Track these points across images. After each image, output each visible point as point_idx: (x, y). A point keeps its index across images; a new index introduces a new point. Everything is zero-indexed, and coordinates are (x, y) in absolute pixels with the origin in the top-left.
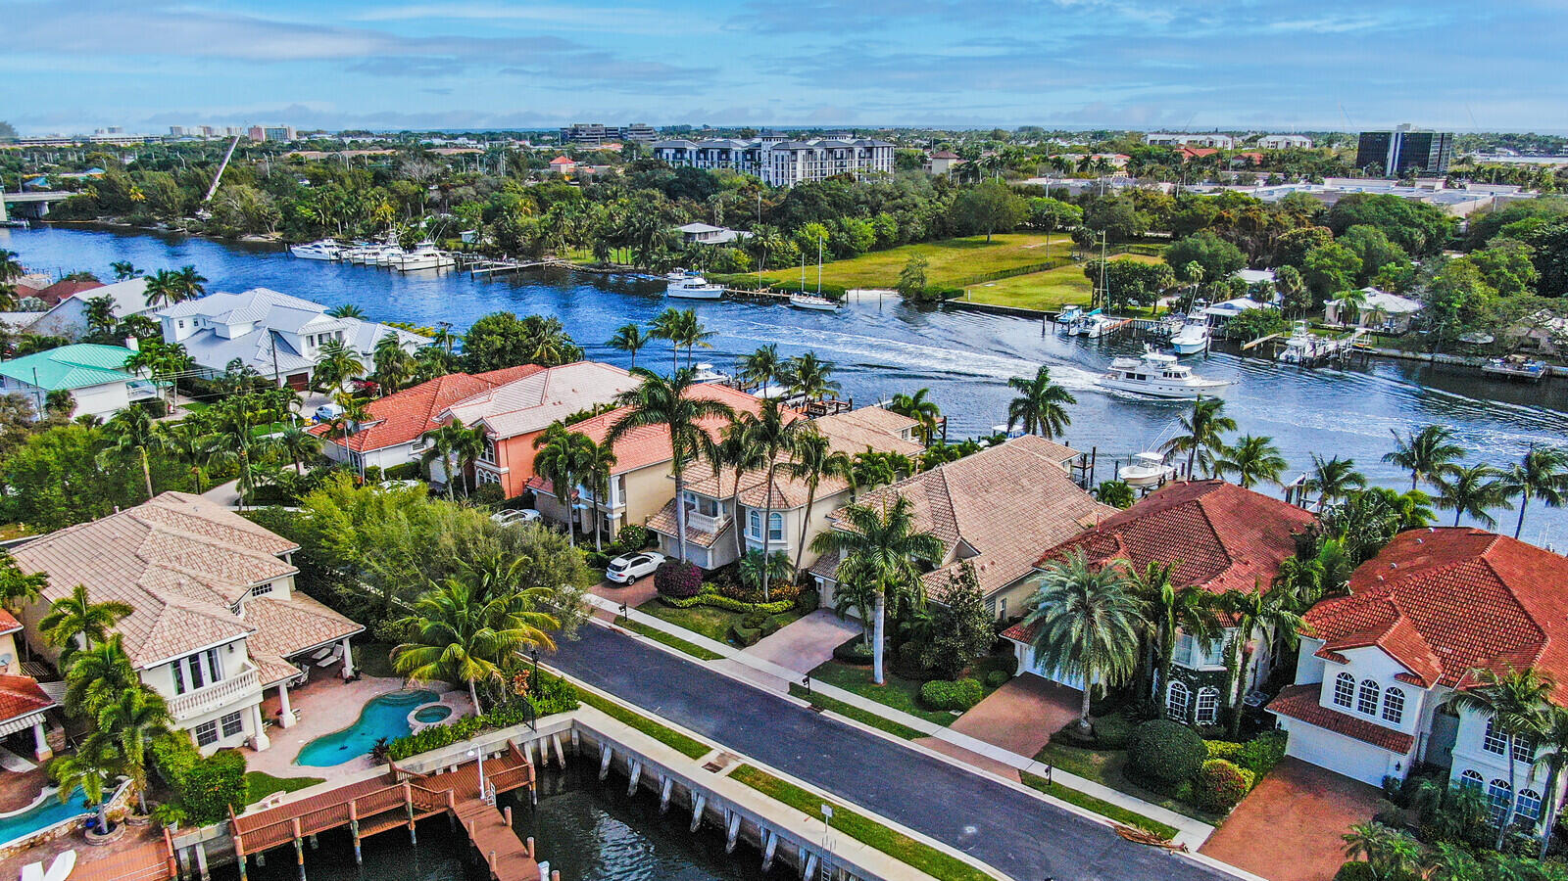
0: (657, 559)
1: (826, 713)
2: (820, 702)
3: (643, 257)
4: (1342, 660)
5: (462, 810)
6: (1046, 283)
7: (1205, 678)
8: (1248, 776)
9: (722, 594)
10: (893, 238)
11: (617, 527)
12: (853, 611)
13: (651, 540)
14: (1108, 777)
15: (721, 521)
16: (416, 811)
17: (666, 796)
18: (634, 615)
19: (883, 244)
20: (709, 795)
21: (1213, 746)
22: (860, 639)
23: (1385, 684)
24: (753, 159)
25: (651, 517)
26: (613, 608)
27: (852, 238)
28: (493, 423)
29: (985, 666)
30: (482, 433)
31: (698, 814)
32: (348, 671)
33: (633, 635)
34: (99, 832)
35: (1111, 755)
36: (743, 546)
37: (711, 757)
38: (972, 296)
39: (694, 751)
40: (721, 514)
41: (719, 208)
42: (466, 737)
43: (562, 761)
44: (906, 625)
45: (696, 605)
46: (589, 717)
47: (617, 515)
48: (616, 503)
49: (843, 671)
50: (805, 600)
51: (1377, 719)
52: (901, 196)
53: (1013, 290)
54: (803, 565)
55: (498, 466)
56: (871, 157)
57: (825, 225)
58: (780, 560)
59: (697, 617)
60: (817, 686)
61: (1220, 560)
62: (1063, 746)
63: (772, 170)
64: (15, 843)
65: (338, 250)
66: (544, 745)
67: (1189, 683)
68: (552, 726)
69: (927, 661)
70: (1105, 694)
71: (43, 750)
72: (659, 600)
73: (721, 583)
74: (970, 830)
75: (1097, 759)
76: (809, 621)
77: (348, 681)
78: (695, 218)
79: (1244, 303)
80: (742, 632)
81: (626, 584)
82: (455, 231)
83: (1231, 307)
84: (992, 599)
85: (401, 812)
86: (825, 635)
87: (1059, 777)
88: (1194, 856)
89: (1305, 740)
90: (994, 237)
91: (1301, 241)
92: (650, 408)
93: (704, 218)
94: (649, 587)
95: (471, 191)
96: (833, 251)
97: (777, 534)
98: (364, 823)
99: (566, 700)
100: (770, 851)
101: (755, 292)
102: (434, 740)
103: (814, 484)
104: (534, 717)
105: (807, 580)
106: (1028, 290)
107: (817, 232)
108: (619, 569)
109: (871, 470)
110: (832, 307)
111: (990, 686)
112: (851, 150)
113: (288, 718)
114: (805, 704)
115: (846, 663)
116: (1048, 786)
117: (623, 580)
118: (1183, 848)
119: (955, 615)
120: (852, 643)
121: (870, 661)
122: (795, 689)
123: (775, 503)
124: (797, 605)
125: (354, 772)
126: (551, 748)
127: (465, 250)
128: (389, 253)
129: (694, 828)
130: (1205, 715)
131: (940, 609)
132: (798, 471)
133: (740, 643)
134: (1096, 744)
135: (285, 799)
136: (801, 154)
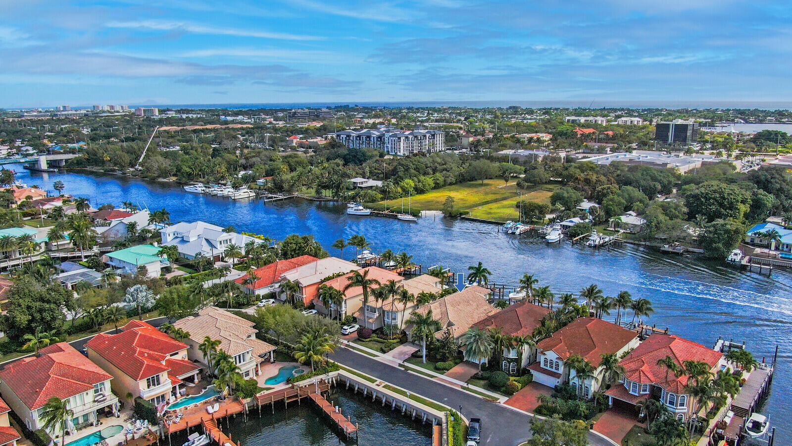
0: (357, 326)
1: (409, 371)
2: (407, 368)
3: (336, 194)
4: (544, 354)
5: (312, 396)
6: (504, 207)
7: (512, 360)
8: (519, 385)
9: (378, 337)
10: (442, 183)
11: (344, 316)
12: (417, 342)
13: (355, 320)
14: (485, 387)
15: (377, 314)
16: (300, 396)
17: (365, 393)
18: (351, 344)
19: (437, 187)
20: (378, 391)
21: (512, 378)
22: (419, 351)
23: (555, 360)
24: (381, 140)
25: (355, 313)
26: (346, 342)
27: (424, 186)
28: (301, 281)
29: (455, 358)
30: (297, 284)
31: (374, 397)
32: (272, 360)
33: (352, 350)
34: (222, 399)
35: (486, 381)
36: (384, 323)
37: (377, 383)
38: (472, 215)
39: (373, 381)
40: (377, 312)
41: (367, 170)
42: (310, 378)
43: (335, 385)
44: (432, 346)
45: (370, 341)
46: (341, 372)
47: (344, 312)
48: (343, 309)
49: (414, 360)
50: (403, 339)
51: (554, 370)
52: (445, 164)
53: (489, 211)
54: (402, 328)
55: (302, 295)
56: (434, 138)
57: (413, 180)
58: (396, 327)
59: (370, 344)
60: (406, 364)
61: (520, 327)
62: (474, 379)
63: (389, 146)
64: (202, 402)
65: (204, 188)
66: (330, 380)
67: (508, 361)
68: (333, 374)
69: (438, 357)
70: (487, 366)
71: (196, 381)
72: (358, 339)
73: (377, 334)
74: (446, 399)
75: (482, 382)
76: (405, 346)
77: (272, 363)
78: (357, 175)
79: (577, 220)
80: (386, 349)
81: (348, 334)
82: (254, 179)
83: (572, 222)
84: (458, 338)
85: (296, 396)
86: (409, 349)
87: (470, 386)
88: (502, 404)
89: (538, 376)
90: (486, 181)
91: (605, 191)
92: (357, 282)
93: (361, 174)
94: (355, 335)
95: (259, 159)
96: (416, 191)
97: (395, 319)
98: (289, 398)
99: (337, 368)
100: (394, 405)
101: (384, 213)
102: (302, 378)
103: (405, 304)
104: (328, 372)
105: (404, 333)
106: (496, 211)
107: (409, 183)
108: (345, 330)
109: (424, 299)
110: (415, 219)
111: (456, 364)
112: (425, 136)
113: (260, 373)
114: (403, 369)
115: (415, 357)
116: (468, 389)
117: (347, 333)
118: (499, 403)
119: (445, 343)
120: (417, 352)
121: (422, 357)
122: (400, 365)
123: (394, 310)
124: (400, 341)
125: (281, 387)
126: (332, 381)
127: (260, 189)
128: (228, 191)
129: (373, 400)
130: (513, 371)
131: (442, 342)
132: (401, 300)
133: (384, 352)
134: (482, 378)
135: (266, 392)
136: (402, 139)
